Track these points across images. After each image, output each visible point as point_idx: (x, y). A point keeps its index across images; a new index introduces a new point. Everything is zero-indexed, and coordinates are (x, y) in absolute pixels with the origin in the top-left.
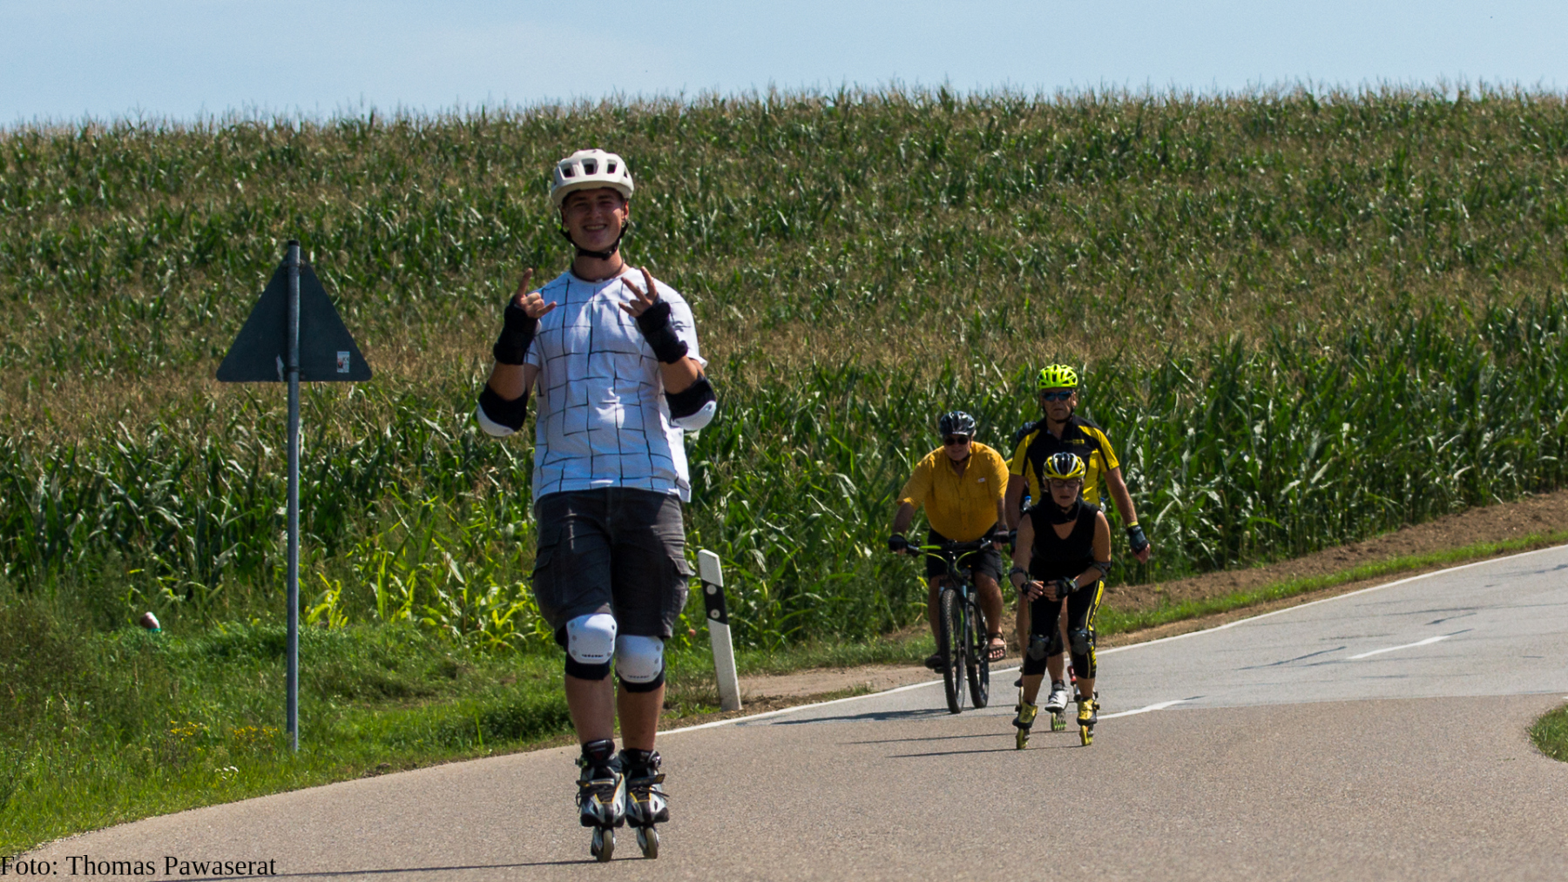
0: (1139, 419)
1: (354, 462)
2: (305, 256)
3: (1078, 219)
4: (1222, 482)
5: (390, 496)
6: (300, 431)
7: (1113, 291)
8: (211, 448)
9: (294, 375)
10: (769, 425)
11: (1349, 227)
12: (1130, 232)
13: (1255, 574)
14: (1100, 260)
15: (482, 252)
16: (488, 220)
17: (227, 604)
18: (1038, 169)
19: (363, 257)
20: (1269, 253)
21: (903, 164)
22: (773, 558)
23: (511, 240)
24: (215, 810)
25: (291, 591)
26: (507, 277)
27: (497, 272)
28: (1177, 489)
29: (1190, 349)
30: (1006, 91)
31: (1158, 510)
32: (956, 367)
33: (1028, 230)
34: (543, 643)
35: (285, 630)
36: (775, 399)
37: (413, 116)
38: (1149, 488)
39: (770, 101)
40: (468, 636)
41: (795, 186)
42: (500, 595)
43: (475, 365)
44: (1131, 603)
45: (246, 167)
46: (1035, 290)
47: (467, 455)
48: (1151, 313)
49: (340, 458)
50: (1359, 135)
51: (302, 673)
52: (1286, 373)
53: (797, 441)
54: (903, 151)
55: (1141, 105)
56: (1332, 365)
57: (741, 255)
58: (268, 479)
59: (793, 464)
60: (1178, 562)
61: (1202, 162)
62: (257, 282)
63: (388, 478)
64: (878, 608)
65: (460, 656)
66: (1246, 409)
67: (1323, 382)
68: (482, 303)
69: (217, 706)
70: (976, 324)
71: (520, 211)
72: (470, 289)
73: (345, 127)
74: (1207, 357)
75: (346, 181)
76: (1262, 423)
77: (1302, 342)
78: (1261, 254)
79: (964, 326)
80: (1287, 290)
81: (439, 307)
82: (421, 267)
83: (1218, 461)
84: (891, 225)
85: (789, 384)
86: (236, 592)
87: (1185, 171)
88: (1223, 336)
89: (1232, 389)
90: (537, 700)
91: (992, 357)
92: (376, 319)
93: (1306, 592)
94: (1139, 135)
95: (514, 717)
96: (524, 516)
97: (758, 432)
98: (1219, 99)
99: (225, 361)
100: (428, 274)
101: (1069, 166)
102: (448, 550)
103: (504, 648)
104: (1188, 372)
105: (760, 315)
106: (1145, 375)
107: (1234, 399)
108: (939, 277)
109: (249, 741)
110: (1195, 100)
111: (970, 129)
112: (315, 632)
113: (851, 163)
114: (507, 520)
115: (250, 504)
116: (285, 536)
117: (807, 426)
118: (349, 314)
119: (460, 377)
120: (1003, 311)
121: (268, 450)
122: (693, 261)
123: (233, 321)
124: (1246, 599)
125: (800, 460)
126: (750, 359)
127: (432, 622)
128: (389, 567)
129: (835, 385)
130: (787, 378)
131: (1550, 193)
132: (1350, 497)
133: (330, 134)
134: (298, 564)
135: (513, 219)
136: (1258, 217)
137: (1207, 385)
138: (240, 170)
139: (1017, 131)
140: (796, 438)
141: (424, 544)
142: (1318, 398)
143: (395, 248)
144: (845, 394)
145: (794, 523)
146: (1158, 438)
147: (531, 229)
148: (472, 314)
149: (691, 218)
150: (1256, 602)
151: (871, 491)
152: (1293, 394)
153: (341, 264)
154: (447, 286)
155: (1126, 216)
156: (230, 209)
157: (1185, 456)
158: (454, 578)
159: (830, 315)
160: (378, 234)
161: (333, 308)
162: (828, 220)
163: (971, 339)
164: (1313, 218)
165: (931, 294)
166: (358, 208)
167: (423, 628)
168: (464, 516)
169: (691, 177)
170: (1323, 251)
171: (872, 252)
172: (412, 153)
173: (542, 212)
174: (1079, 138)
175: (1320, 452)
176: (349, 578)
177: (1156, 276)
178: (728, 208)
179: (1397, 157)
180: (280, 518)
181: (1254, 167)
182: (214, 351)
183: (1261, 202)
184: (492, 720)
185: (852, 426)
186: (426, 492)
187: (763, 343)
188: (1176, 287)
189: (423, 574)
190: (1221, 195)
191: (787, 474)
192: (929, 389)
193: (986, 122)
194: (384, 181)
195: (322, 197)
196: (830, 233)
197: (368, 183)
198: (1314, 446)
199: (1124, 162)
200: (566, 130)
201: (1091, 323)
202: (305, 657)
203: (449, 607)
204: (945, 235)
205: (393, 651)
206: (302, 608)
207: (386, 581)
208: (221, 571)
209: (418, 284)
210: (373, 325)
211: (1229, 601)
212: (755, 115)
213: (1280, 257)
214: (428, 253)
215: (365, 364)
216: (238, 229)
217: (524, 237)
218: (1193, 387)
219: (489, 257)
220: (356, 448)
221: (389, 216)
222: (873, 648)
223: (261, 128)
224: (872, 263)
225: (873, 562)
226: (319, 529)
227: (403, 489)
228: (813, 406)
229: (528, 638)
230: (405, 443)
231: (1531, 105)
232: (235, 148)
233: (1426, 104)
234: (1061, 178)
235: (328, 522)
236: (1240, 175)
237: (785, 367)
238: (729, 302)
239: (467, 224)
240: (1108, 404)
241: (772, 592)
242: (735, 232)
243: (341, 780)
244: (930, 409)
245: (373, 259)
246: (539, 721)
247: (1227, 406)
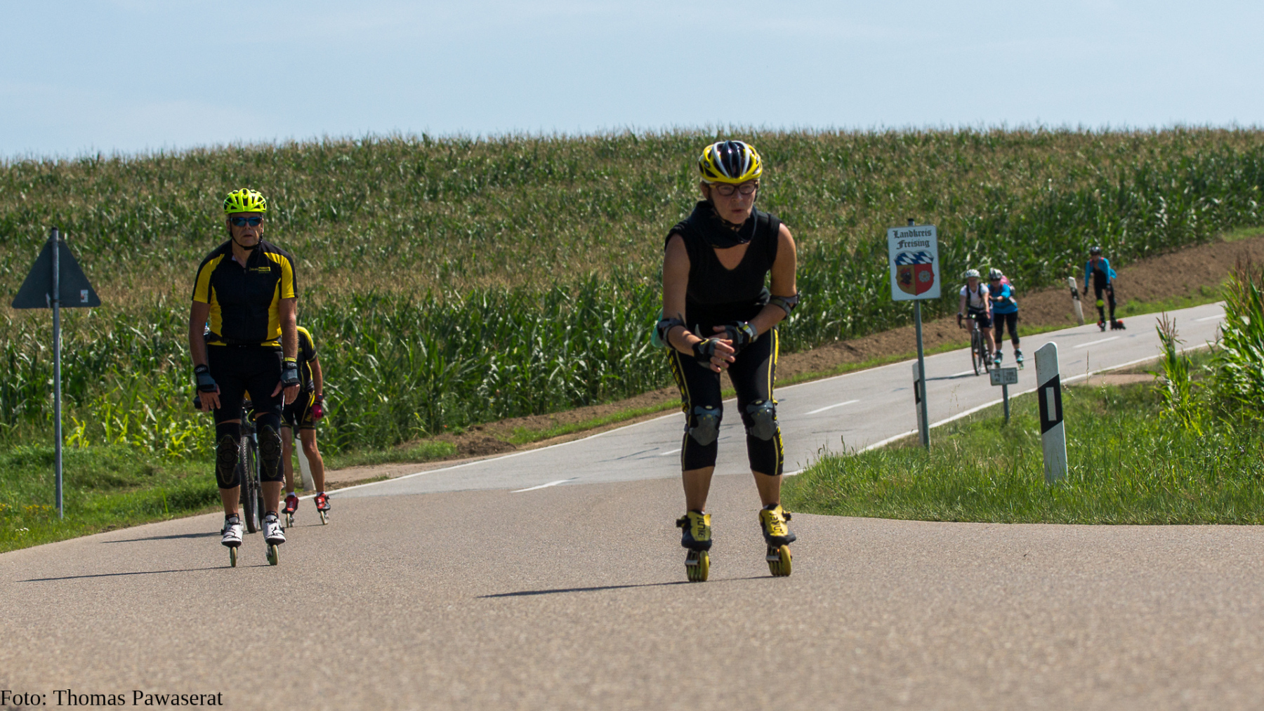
0: (538, 320)
1: (92, 353)
2: (61, 236)
3: (502, 208)
4: (587, 355)
5: (112, 372)
6: (60, 336)
7: (523, 248)
8: (10, 348)
9: (57, 304)
10: (328, 328)
11: (656, 209)
12: (532, 214)
13: (606, 407)
14: (514, 229)
15: (163, 231)
16: (165, 214)
17: (21, 435)
18: (479, 179)
19: (95, 236)
20: (611, 224)
21: (402, 178)
22: (332, 404)
23: (179, 225)
24: (15, 553)
25: (57, 427)
26: (178, 246)
27: (172, 244)
28: (561, 360)
29: (568, 279)
30: (460, 135)
31: (551, 372)
32: (434, 293)
33: (474, 214)
34: (201, 454)
35: (54, 449)
36: (332, 312)
37: (122, 156)
38: (545, 360)
39: (324, 144)
40: (158, 452)
41: (340, 191)
42: (176, 428)
43: (160, 296)
44: (536, 425)
45: (27, 186)
46: (478, 248)
47: (156, 348)
48: (544, 261)
49: (84, 351)
50: (661, 156)
51: (64, 474)
52: (622, 293)
53: (345, 336)
54: (401, 170)
55: (536, 142)
56: (649, 288)
57: (310, 230)
58: (43, 364)
59: (342, 350)
60: (563, 402)
61: (572, 174)
62: (34, 252)
63: (111, 362)
64: (392, 431)
65: (155, 462)
66: (599, 314)
67: (643, 298)
68: (163, 261)
69: (16, 494)
70: (445, 268)
71: (184, 208)
72: (157, 253)
73: (83, 162)
74: (577, 285)
75: (84, 193)
76: (609, 321)
77: (631, 275)
78: (607, 225)
79: (438, 269)
80: (622, 246)
81: (139, 263)
82: (128, 241)
83: (584, 344)
84: (395, 212)
85: (339, 304)
86: (25, 428)
87: (562, 179)
88: (587, 272)
89: (591, 303)
90: (198, 488)
91: (455, 287)
92: (104, 271)
93: (636, 417)
94: (536, 159)
95: (186, 496)
96: (189, 382)
97: (322, 332)
98: (581, 137)
99: (17, 297)
100: (132, 245)
101: (496, 177)
102: (147, 402)
103: (179, 458)
104: (567, 293)
105: (322, 265)
106: (541, 295)
107: (592, 308)
108: (423, 242)
109: (35, 513)
110: (568, 138)
111: (439, 157)
112: (72, 450)
113: (372, 178)
114: (180, 384)
115: (33, 378)
116: (52, 395)
117: (350, 328)
118: (87, 269)
119: (151, 303)
120: (460, 260)
121: (42, 347)
122: (283, 235)
123: (21, 274)
124: (601, 422)
125: (346, 347)
126: (316, 290)
127: (138, 444)
128: (113, 413)
129: (365, 305)
130: (338, 301)
131: (770, 188)
132: (660, 362)
133: (75, 166)
134: (61, 412)
135: (180, 213)
136: (604, 204)
137: (578, 301)
138: (24, 187)
139: (466, 158)
140: (344, 335)
141: (132, 400)
142: (640, 307)
143: (113, 231)
144: (371, 310)
145: (344, 383)
146: (550, 331)
147: (190, 218)
148: (157, 268)
149: (281, 211)
150: (607, 424)
151: (387, 364)
152: (626, 305)
153: (82, 240)
154: (143, 251)
155: (529, 205)
156: (19, 210)
157: (566, 343)
158: (150, 418)
159: (362, 265)
160: (103, 223)
161: (77, 266)
162: (360, 210)
163: (442, 276)
164: (636, 204)
165: (419, 251)
166: (92, 209)
167: (132, 447)
168: (155, 383)
169: (281, 187)
170: (642, 222)
171: (385, 228)
172: (121, 176)
173: (197, 208)
174: (502, 161)
175: (642, 338)
176: (89, 418)
177: (547, 239)
178: (302, 204)
179: (683, 169)
180: (50, 386)
181: (602, 176)
182: (11, 291)
183: (606, 196)
184: (173, 499)
185: (375, 328)
186: (133, 370)
187: (324, 280)
188: (559, 245)
189: (132, 416)
190: (584, 192)
191: (339, 355)
192: (419, 306)
193: (448, 152)
194: (105, 192)
195: (71, 202)
196: (360, 217)
197: (97, 194)
198: (639, 334)
199: (528, 174)
200: (209, 162)
201: (510, 266)
202: (66, 465)
203: (148, 435)
204: (426, 218)
205: (116, 460)
206: (63, 437)
207: (111, 421)
208: (16, 416)
209: (127, 251)
210: (102, 275)
211: (592, 423)
212: (316, 152)
213: (618, 226)
214: (132, 233)
215: (97, 297)
216: (23, 221)
217: (186, 223)
218: (570, 302)
219: (167, 235)
220: (93, 345)
221: (109, 213)
222: (389, 454)
223: (35, 164)
224: (385, 234)
225: (389, 405)
226: (72, 391)
227: (120, 368)
228: (353, 317)
229: (193, 452)
230: (120, 342)
231: (759, 137)
232: (20, 175)
233: (699, 139)
234: (492, 183)
235: (77, 388)
236: (594, 180)
237: (337, 295)
238: (304, 258)
239: (154, 217)
240: (521, 312)
241: (332, 423)
242: (307, 218)
243: (88, 534)
244: (420, 317)
245: (100, 237)
246: (200, 498)
247: (589, 313)
